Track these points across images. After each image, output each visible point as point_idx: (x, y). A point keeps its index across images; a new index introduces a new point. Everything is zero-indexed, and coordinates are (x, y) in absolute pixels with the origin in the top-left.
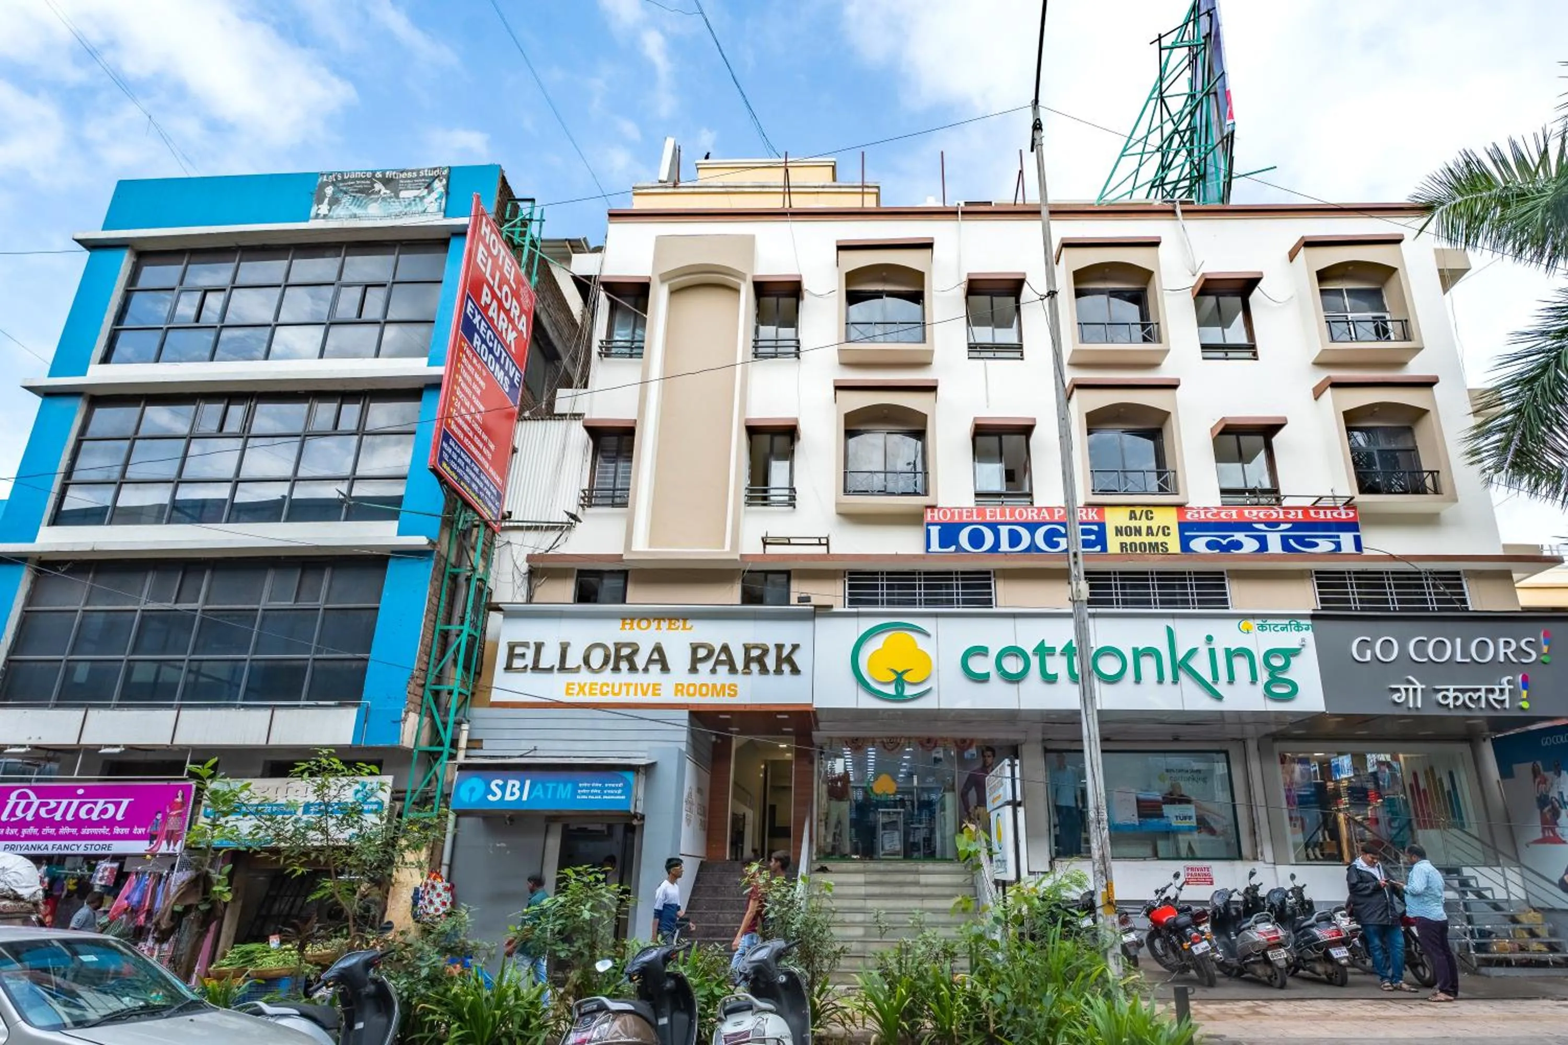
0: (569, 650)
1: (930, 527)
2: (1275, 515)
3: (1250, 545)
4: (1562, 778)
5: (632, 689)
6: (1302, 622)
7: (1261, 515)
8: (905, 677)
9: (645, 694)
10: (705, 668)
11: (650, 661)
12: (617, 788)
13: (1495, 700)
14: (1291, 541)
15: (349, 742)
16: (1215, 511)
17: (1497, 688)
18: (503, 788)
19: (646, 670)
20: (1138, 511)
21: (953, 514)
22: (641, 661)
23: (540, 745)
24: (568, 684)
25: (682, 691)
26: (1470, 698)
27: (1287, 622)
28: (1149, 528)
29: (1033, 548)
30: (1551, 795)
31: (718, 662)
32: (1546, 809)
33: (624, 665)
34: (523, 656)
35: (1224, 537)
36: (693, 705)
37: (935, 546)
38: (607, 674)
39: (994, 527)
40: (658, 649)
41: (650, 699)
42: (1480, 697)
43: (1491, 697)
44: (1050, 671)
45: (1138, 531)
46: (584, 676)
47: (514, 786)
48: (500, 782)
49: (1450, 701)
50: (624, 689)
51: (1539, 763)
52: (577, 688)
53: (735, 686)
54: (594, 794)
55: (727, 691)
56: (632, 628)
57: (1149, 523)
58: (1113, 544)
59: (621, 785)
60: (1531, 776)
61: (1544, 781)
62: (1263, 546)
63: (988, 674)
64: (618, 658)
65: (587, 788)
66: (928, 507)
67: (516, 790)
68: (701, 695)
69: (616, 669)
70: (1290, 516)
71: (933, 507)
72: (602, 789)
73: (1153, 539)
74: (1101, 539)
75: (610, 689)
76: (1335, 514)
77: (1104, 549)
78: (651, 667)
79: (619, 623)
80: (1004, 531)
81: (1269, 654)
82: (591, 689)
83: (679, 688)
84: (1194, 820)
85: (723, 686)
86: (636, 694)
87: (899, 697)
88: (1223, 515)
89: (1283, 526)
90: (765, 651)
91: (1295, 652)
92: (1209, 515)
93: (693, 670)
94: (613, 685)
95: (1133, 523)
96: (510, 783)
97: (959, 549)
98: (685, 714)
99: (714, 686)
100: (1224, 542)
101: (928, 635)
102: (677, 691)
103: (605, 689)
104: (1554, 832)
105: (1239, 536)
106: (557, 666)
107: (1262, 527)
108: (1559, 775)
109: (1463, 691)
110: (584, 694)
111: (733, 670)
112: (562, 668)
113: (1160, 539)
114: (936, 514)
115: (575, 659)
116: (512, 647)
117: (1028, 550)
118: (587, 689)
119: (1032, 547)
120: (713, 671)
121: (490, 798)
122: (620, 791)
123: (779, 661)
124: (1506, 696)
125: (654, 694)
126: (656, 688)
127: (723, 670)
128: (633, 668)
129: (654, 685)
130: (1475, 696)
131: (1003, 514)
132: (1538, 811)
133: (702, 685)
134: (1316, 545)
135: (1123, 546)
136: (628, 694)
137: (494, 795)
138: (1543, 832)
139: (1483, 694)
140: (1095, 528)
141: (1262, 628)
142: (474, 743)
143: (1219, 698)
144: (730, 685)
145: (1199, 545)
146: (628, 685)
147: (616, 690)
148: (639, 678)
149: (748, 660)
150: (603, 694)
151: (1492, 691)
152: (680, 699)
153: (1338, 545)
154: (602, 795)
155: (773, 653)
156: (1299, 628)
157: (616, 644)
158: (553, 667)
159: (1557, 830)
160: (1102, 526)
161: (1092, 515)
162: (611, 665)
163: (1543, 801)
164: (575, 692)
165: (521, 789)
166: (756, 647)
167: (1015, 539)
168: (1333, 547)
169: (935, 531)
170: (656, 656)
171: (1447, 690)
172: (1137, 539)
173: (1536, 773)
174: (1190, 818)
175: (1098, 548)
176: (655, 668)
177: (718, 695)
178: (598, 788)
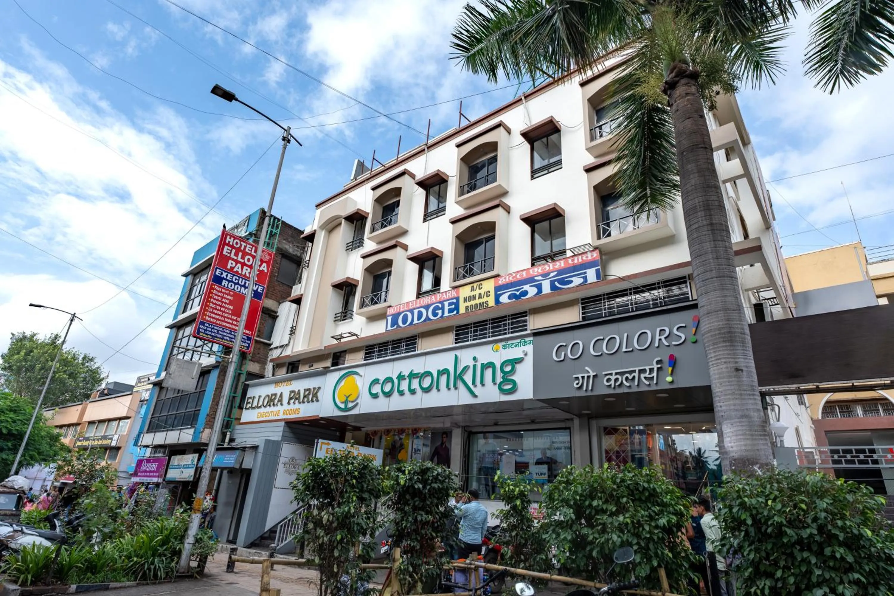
1: (388, 318)
2: (548, 268)
3: (532, 291)
5: (273, 414)
6: (528, 339)
7: (540, 271)
8: (349, 399)
9: (276, 415)
10: (292, 402)
11: (279, 401)
13: (645, 378)
14: (556, 283)
15: (190, 441)
16: (514, 275)
17: (647, 368)
20: (475, 285)
21: (397, 308)
23: (248, 440)
24: (257, 413)
25: (284, 413)
26: (627, 379)
27: (518, 341)
28: (480, 294)
31: (296, 399)
34: (250, 403)
35: (517, 290)
36: (287, 419)
37: (389, 328)
38: (268, 408)
39: (412, 311)
40: (281, 395)
41: (276, 417)
42: (634, 377)
43: (642, 376)
45: (474, 297)
46: (262, 409)
49: (612, 382)
50: (271, 414)
52: (259, 415)
55: (297, 412)
56: (277, 387)
57: (480, 291)
58: (462, 308)
62: (540, 290)
63: (377, 393)
66: (388, 307)
68: (290, 414)
69: (270, 406)
70: (556, 267)
71: (390, 307)
73: (481, 301)
74: (457, 306)
76: (584, 258)
77: (458, 312)
78: (278, 404)
79: (274, 385)
80: (416, 312)
81: (504, 364)
82: (263, 415)
84: (546, 476)
85: (296, 410)
86: (273, 416)
87: (347, 409)
88: (518, 277)
89: (552, 275)
90: (310, 392)
91: (520, 361)
92: (511, 278)
93: (289, 403)
94: (269, 413)
95: (473, 293)
97: (399, 326)
98: (283, 423)
99: (293, 410)
100: (518, 293)
101: (361, 376)
102: (282, 414)
103: (266, 414)
105: (526, 287)
107: (540, 278)
109: (622, 374)
110: (260, 417)
111: (300, 402)
112: (257, 407)
113: (485, 299)
114: (391, 310)
115: (261, 402)
116: (248, 399)
117: (425, 320)
118: (261, 415)
119: (428, 318)
120: (294, 403)
123: (313, 395)
124: (655, 374)
125: (278, 415)
126: (278, 412)
127: (297, 402)
128: (274, 405)
130: (630, 377)
131: (416, 303)
133: (290, 410)
134: (571, 282)
135: (467, 308)
136: (271, 416)
139: (636, 375)
140: (455, 301)
141: (505, 347)
142: (232, 440)
143: (476, 396)
144: (298, 409)
145: (504, 299)
146: (272, 412)
148: (275, 409)
149: (304, 397)
150: (265, 416)
151: (644, 371)
152: (283, 417)
153: (585, 279)
155: (312, 392)
156: (525, 344)
157: (272, 394)
158: (255, 407)
160: (458, 298)
161: (454, 293)
162: (269, 404)
166: (308, 390)
167: (420, 315)
168: (582, 280)
169: (390, 319)
170: (280, 398)
171: (611, 374)
172: (473, 303)
174: (545, 474)
175: (455, 312)
177: (294, 414)
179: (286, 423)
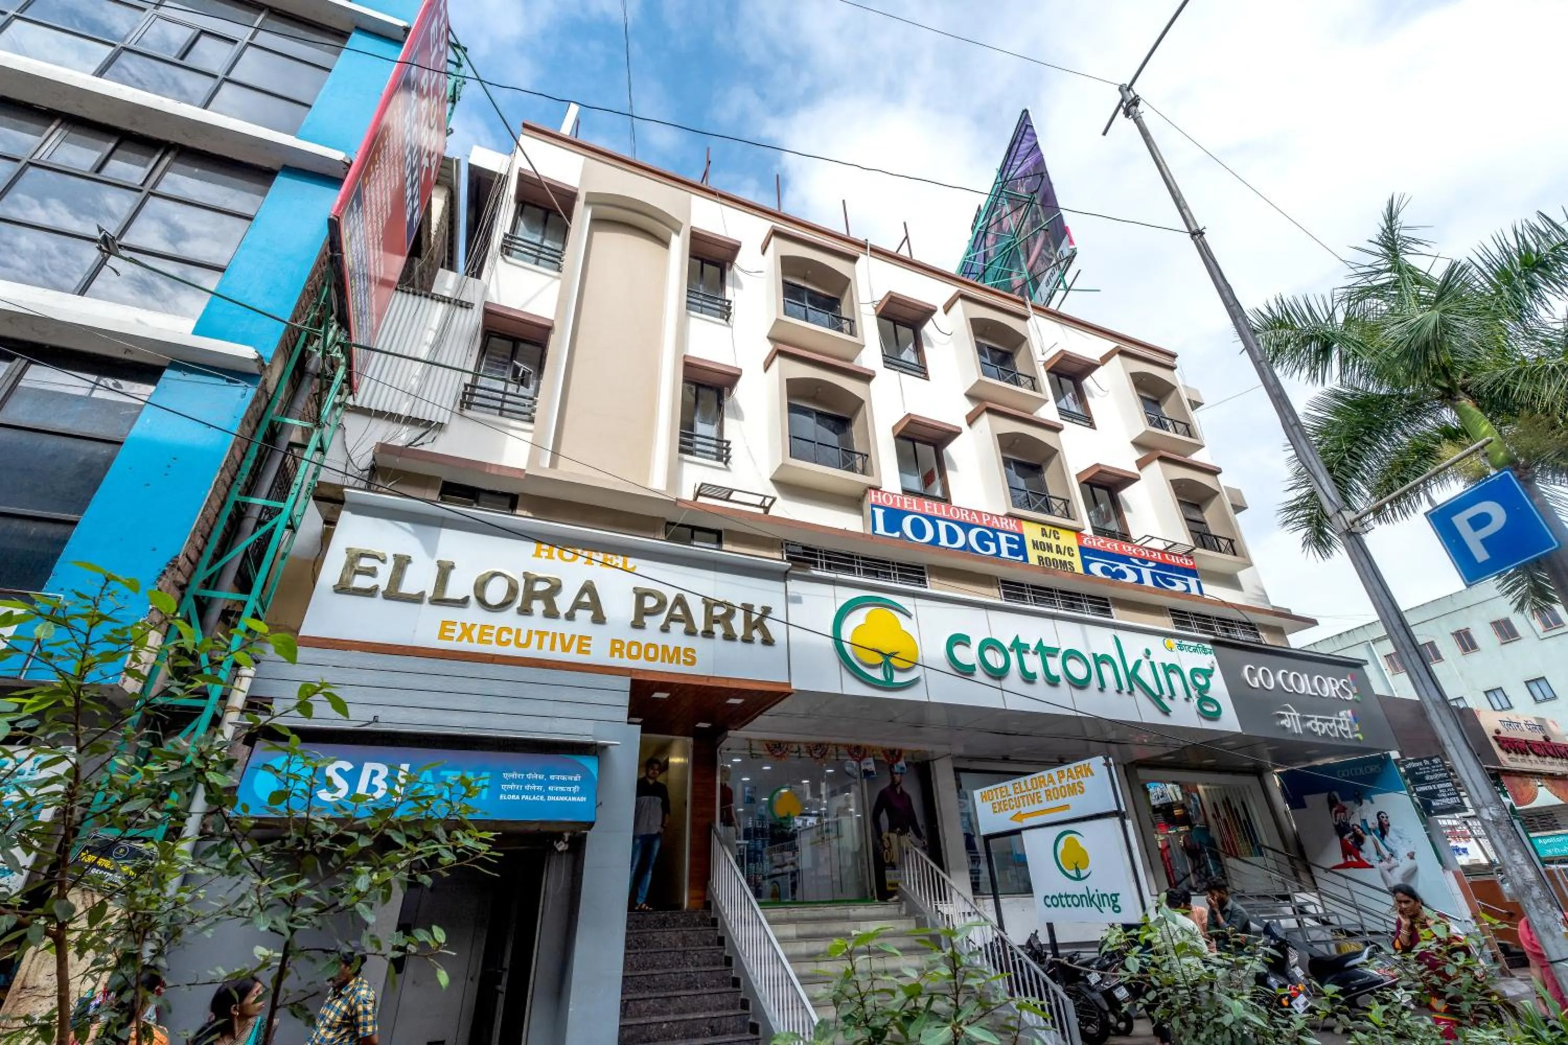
0: (453, 573)
1: (875, 509)
2: (1142, 553)
3: (1131, 577)
4: (1364, 806)
5: (547, 641)
6: (1206, 646)
7: (1134, 550)
9: (566, 649)
10: (654, 623)
11: (577, 605)
12: (572, 783)
13: (1342, 730)
14: (1158, 578)
16: (1103, 541)
17: (1341, 720)
18: (352, 778)
19: (570, 616)
20: (1048, 529)
21: (895, 500)
22: (563, 602)
24: (444, 623)
25: (620, 651)
26: (1328, 728)
27: (1195, 644)
28: (1058, 546)
29: (967, 546)
30: (1351, 822)
31: (671, 618)
32: (1346, 837)
33: (538, 606)
34: (372, 572)
35: (1113, 566)
36: (638, 671)
37: (880, 529)
38: (510, 618)
39: (933, 519)
40: (588, 588)
41: (573, 656)
43: (1339, 728)
44: (1030, 670)
45: (1050, 548)
46: (474, 614)
47: (375, 773)
48: (347, 766)
49: (1318, 729)
50: (535, 639)
51: (1336, 794)
52: (458, 630)
53: (693, 651)
54: (532, 793)
55: (682, 657)
56: (550, 557)
57: (1058, 542)
58: (1033, 556)
59: (577, 778)
60: (1327, 806)
61: (1344, 810)
62: (1140, 579)
63: (973, 666)
64: (530, 595)
65: (516, 781)
66: (872, 488)
67: (379, 781)
68: (648, 658)
69: (525, 611)
70: (1152, 556)
71: (876, 489)
72: (546, 783)
73: (1059, 557)
74: (1022, 550)
75: (512, 637)
76: (1181, 560)
77: (1026, 559)
78: (579, 613)
79: (532, 547)
80: (942, 525)
81: (1192, 673)
82: (482, 633)
83: (616, 646)
85: (677, 649)
86: (552, 648)
87: (889, 684)
88: (1108, 546)
89: (1150, 564)
90: (730, 613)
91: (1209, 674)
92: (1099, 544)
93: (638, 624)
94: (519, 631)
95: (1047, 540)
96: (368, 767)
97: (903, 534)
98: (625, 683)
99: (665, 648)
100: (1114, 570)
101: (909, 616)
102: (613, 651)
103: (505, 636)
104: (1358, 857)
105: (1122, 566)
106: (429, 593)
107: (1136, 561)
108: (1361, 804)
109: (1323, 721)
110: (471, 640)
111: (690, 632)
112: (439, 600)
113: (1066, 558)
114: (879, 496)
115: (459, 586)
116: (355, 556)
117: (962, 548)
118: (475, 633)
119: (969, 547)
120: (665, 629)
121: (324, 795)
122: (576, 788)
123: (749, 625)
124: (1348, 728)
125: (580, 651)
126: (584, 641)
127: (678, 628)
128: (551, 613)
129: (581, 638)
130: (1331, 726)
131: (939, 510)
132: (1338, 838)
133: (649, 645)
134: (1174, 584)
135: (1040, 559)
136: (540, 647)
137: (333, 789)
138: (1345, 857)
139: (1334, 724)
140: (1017, 538)
141: (1181, 647)
143: (1166, 712)
144: (686, 650)
145: (1096, 569)
146: (542, 634)
147: (523, 640)
148: (559, 626)
149: (711, 619)
150: (499, 642)
151: (1338, 722)
152: (617, 661)
153: (1188, 587)
154: (546, 793)
155: (740, 615)
156: (1205, 651)
157: (526, 575)
158: (422, 594)
159: (1362, 855)
160: (1021, 537)
161: (1013, 525)
162: (518, 602)
163: (1342, 829)
164: (456, 635)
165: (391, 779)
166: (720, 604)
167: (952, 537)
168: (1185, 588)
169: (879, 513)
170: (586, 598)
171: (1313, 719)
172: (1050, 555)
173: (1332, 803)
175: (1021, 558)
176: (584, 616)
177: (671, 661)
178: (538, 782)
179: (634, 683)
